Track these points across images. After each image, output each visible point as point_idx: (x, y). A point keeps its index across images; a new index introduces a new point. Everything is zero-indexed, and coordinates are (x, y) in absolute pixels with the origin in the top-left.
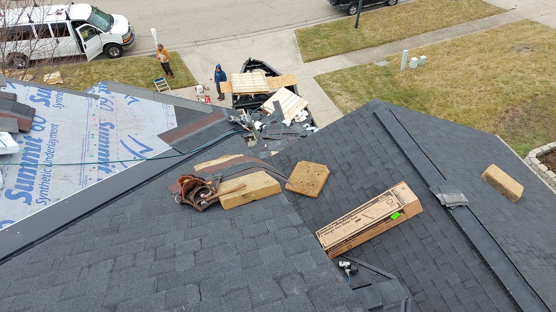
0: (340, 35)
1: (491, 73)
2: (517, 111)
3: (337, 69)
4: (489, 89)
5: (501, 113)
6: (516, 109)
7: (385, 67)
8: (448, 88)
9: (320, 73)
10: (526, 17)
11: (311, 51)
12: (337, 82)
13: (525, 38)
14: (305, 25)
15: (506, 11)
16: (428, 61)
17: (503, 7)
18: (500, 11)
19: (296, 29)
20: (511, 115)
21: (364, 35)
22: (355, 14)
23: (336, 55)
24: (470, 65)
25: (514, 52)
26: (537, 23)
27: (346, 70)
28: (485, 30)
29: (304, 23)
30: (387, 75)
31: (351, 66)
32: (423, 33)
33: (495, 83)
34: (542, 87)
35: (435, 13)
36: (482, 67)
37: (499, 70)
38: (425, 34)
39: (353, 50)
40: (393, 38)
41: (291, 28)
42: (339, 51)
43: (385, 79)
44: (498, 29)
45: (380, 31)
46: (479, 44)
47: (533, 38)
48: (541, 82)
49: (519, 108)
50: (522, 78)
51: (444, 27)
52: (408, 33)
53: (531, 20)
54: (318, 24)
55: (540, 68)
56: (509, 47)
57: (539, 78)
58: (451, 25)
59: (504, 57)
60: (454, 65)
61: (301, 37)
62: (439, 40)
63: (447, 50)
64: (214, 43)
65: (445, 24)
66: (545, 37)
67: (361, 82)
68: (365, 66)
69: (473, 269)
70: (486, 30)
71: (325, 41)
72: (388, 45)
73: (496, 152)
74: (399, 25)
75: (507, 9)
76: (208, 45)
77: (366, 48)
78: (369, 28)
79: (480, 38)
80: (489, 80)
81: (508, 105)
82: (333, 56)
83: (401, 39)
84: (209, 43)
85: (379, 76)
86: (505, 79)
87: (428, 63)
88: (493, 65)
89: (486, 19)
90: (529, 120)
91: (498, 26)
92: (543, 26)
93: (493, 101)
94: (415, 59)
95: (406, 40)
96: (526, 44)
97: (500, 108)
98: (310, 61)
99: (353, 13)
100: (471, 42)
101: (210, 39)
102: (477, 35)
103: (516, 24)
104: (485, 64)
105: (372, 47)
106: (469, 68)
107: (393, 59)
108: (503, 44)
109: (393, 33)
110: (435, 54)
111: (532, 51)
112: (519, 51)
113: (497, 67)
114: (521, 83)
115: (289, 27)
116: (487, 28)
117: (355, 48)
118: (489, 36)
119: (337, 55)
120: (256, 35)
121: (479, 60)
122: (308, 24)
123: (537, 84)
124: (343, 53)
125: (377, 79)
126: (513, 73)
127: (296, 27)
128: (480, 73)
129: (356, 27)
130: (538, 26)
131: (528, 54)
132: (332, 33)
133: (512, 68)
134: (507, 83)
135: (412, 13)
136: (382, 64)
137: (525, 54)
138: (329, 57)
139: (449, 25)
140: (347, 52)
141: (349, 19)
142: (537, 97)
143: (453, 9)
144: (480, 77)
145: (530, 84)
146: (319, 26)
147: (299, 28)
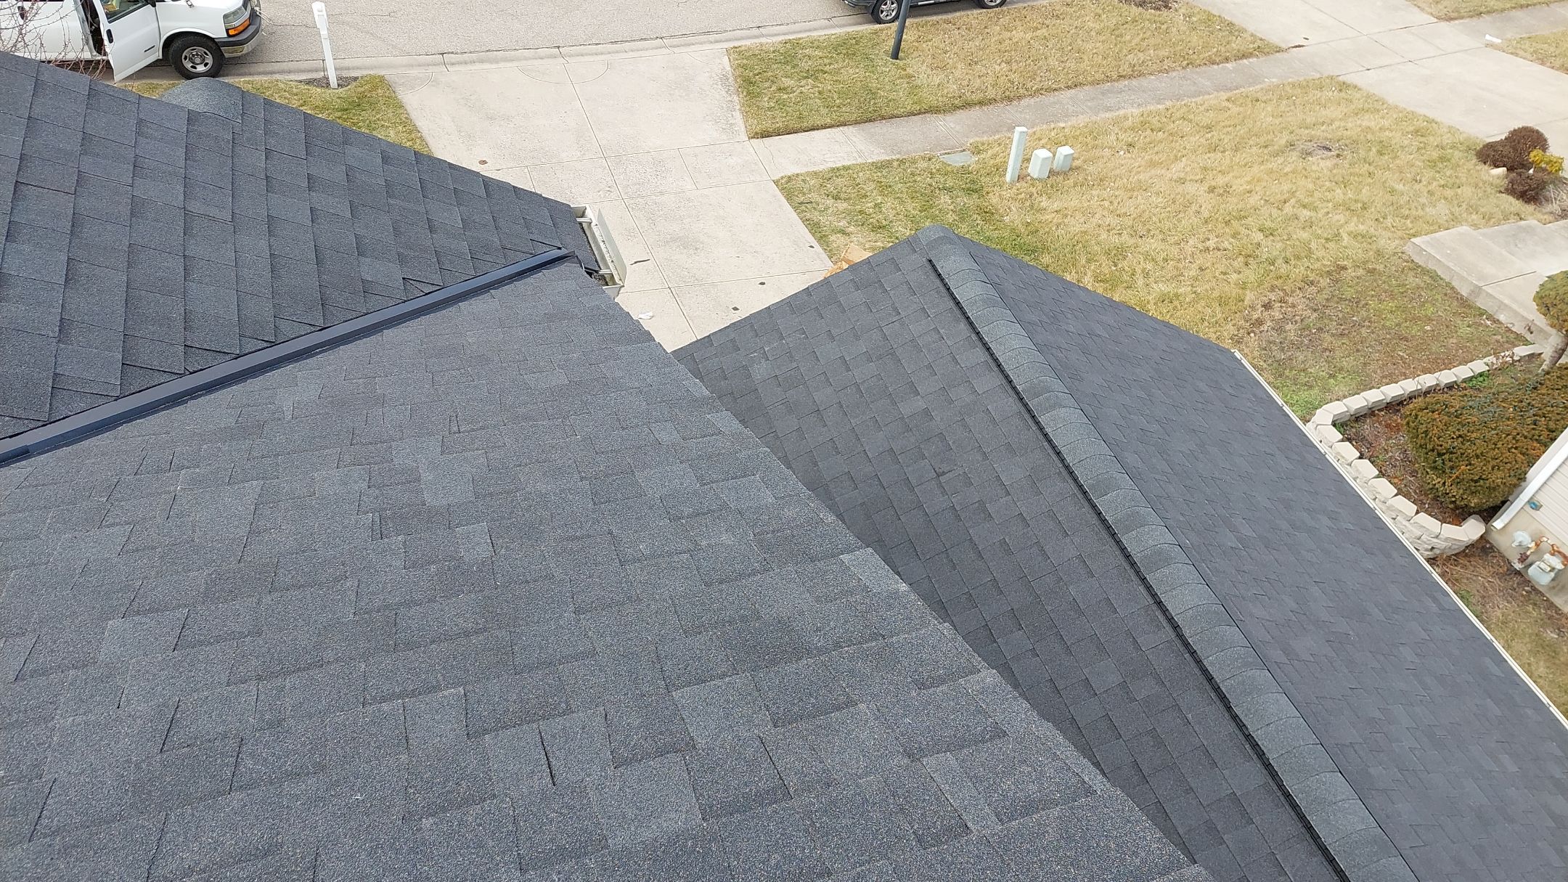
0: (852, 72)
1: (1233, 204)
2: (1294, 306)
3: (839, 165)
4: (1226, 245)
5: (1253, 308)
6: (1290, 300)
7: (965, 170)
8: (1125, 237)
9: (792, 170)
10: (1331, 70)
11: (770, 109)
12: (836, 198)
13: (1323, 123)
14: (756, 37)
15: (1279, 50)
16: (1077, 163)
17: (1275, 39)
18: (1264, 49)
19: (731, 44)
20: (1277, 315)
21: (913, 79)
22: (893, 22)
23: (838, 126)
24: (1182, 181)
25: (1294, 156)
26: (1356, 87)
27: (862, 167)
28: (1224, 95)
29: (755, 32)
30: (970, 191)
31: (875, 158)
32: (1069, 87)
33: (1243, 231)
34: (1356, 250)
35: (1102, 38)
36: (1212, 190)
37: (1254, 200)
38: (1073, 91)
39: (883, 118)
40: (991, 93)
41: (717, 42)
42: (847, 117)
43: (963, 200)
44: (1259, 95)
45: (957, 73)
46: (1209, 128)
47: (1342, 124)
48: (1355, 236)
49: (1296, 299)
50: (1310, 224)
51: (1124, 77)
52: (1029, 85)
53: (1340, 78)
54: (791, 38)
55: (1356, 201)
56: (1283, 142)
57: (1351, 227)
58: (1141, 75)
59: (1269, 166)
60: (1141, 177)
61: (744, 67)
62: (1108, 109)
63: (1127, 137)
64: (496, 61)
65: (1125, 69)
66: (1372, 124)
67: (902, 202)
68: (914, 162)
69: (1153, 652)
70: (1229, 94)
71: (808, 86)
72: (976, 112)
73: (1231, 391)
74: (1008, 63)
75: (1284, 46)
76: (478, 66)
77: (919, 114)
78: (929, 60)
79: (1211, 113)
80: (1227, 223)
81: (1273, 289)
82: (829, 127)
83: (1010, 99)
84: (482, 61)
85: (949, 190)
86: (1268, 224)
87: (1077, 168)
88: (1239, 185)
89: (1229, 65)
90: (1320, 329)
91: (1258, 87)
92: (1368, 96)
93: (1235, 276)
94: (1043, 153)
95: (1024, 102)
96: (1326, 139)
97: (1249, 297)
98: (765, 135)
99: (889, 18)
100: (1190, 121)
101: (484, 48)
102: (1206, 105)
103: (1304, 87)
104: (1221, 181)
105: (936, 113)
106: (1180, 189)
107: (986, 151)
108: (1268, 133)
109: (990, 80)
110: (1095, 147)
111: (1338, 156)
112: (1306, 154)
113: (1250, 192)
114: (1305, 235)
115: (712, 37)
116: (1231, 90)
117: (889, 111)
119: (841, 125)
120: (617, 52)
121: (1205, 169)
122: (763, 36)
123: (1346, 240)
124: (856, 123)
125: (945, 199)
126: (1288, 209)
127: (730, 40)
128: (1207, 204)
129: (895, 55)
130: (1358, 96)
131: (1329, 163)
132: (830, 64)
133: (1286, 196)
134: (1270, 233)
135: (1043, 32)
136: (957, 160)
137: (1321, 164)
138: (818, 129)
139: (1136, 73)
140: (866, 122)
141: (876, 33)
142: (1344, 274)
143: (1149, 33)
144: (1206, 214)
145: (1328, 240)
146: (796, 44)
147: (739, 45)
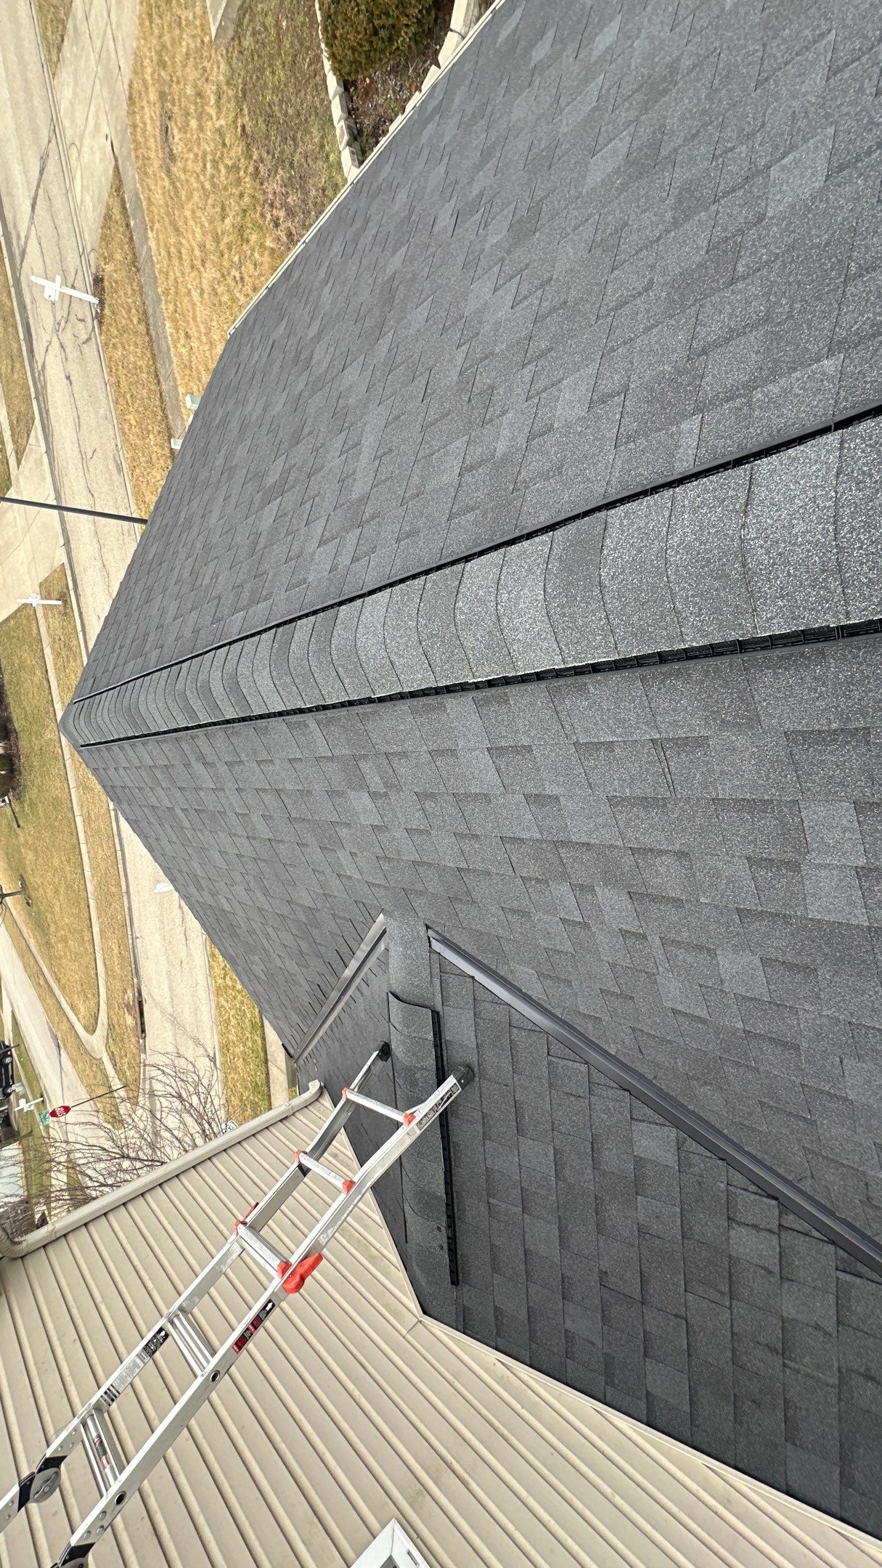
2: (275, 194)
4: (236, 259)
6: (271, 196)
10: (123, 112)
13: (154, 130)
15: (117, 168)
17: (111, 170)
18: (118, 185)
20: (282, 214)
24: (202, 292)
25: (174, 169)
26: (130, 85)
34: (229, 111)
36: (203, 263)
37: (206, 222)
38: (161, 379)
46: (169, 253)
47: (152, 107)
48: (219, 110)
49: (270, 188)
50: (215, 163)
51: (148, 329)
52: (159, 418)
53: (127, 101)
55: (196, 104)
57: (213, 112)
58: (145, 313)
59: (183, 198)
62: (169, 349)
65: (142, 328)
66: (149, 70)
74: (149, 433)
75: (113, 163)
80: (222, 254)
81: (263, 215)
86: (219, 210)
88: (198, 234)
89: (132, 223)
90: (291, 164)
92: (134, 70)
96: (161, 129)
103: (136, 145)
104: (197, 253)
106: (206, 295)
108: (165, 194)
111: (170, 118)
112: (172, 157)
114: (223, 170)
118: (157, 226)
121: (192, 266)
123: (222, 122)
126: (208, 185)
130: (135, 82)
131: (176, 131)
133: (200, 186)
134: (224, 209)
137: (176, 140)
139: (145, 317)
142: (248, 129)
144: (219, 275)
145: (224, 145)
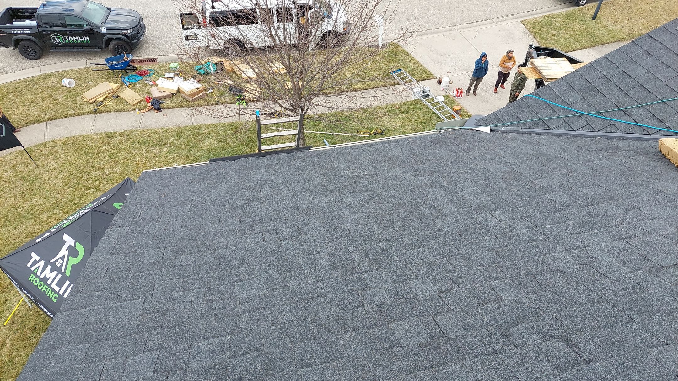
0: (579, 27)
14: (529, 15)
19: (522, 19)
21: (607, 27)
39: (602, 44)
41: (514, 19)
42: (586, 45)
45: (625, 24)
54: (546, 15)
61: (533, 28)
64: (432, 34)
71: (564, 34)
77: (616, 42)
78: (610, 20)
82: (580, 49)
84: (427, 34)
99: (583, 3)
101: (425, 29)
105: (623, 41)
109: (641, 26)
115: (511, 17)
117: (603, 41)
119: (585, 48)
120: (476, 26)
122: (532, 15)
124: (591, 47)
127: (519, 18)
129: (594, 18)
132: (568, 24)
138: (576, 51)
140: (595, 46)
141: (580, 10)
146: (548, 17)
147: (526, 19)
